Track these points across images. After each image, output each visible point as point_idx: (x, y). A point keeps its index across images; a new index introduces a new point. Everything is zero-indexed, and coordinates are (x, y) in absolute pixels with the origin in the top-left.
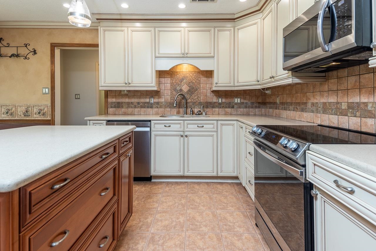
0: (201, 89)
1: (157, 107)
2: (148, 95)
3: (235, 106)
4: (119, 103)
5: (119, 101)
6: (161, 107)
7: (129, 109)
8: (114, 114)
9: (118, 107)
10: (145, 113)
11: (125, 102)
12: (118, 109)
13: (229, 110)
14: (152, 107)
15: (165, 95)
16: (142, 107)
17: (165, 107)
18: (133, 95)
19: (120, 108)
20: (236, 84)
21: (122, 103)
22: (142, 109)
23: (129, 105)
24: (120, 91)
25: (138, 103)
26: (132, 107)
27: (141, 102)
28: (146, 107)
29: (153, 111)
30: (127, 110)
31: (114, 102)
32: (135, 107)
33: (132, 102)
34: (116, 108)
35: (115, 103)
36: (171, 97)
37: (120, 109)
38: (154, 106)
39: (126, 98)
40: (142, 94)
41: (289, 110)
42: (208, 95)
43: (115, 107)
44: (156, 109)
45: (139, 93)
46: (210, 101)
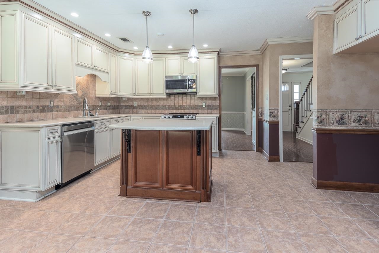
0: (90, 94)
1: (57, 110)
2: (48, 98)
3: (108, 108)
4: (12, 107)
5: (13, 105)
6: (60, 111)
7: (26, 114)
8: (5, 122)
9: (12, 113)
10: (45, 118)
11: (21, 106)
12: (11, 115)
13: (105, 111)
14: (52, 111)
15: (64, 98)
16: (41, 111)
17: (65, 111)
18: (32, 97)
19: (14, 113)
20: (119, 93)
21: (17, 107)
22: (42, 114)
23: (26, 109)
24: (15, 92)
25: (38, 107)
26: (30, 112)
27: (41, 106)
28: (46, 111)
29: (54, 115)
30: (23, 116)
31: (5, 106)
32: (34, 111)
33: (30, 106)
34: (8, 114)
35: (7, 108)
36: (69, 101)
37: (13, 115)
38: (54, 110)
39: (23, 101)
40: (41, 96)
41: (146, 109)
42: (94, 99)
43: (6, 112)
44: (56, 113)
45: (39, 95)
46: (95, 105)
